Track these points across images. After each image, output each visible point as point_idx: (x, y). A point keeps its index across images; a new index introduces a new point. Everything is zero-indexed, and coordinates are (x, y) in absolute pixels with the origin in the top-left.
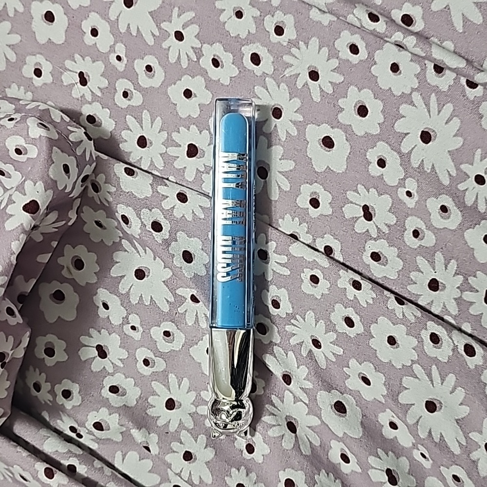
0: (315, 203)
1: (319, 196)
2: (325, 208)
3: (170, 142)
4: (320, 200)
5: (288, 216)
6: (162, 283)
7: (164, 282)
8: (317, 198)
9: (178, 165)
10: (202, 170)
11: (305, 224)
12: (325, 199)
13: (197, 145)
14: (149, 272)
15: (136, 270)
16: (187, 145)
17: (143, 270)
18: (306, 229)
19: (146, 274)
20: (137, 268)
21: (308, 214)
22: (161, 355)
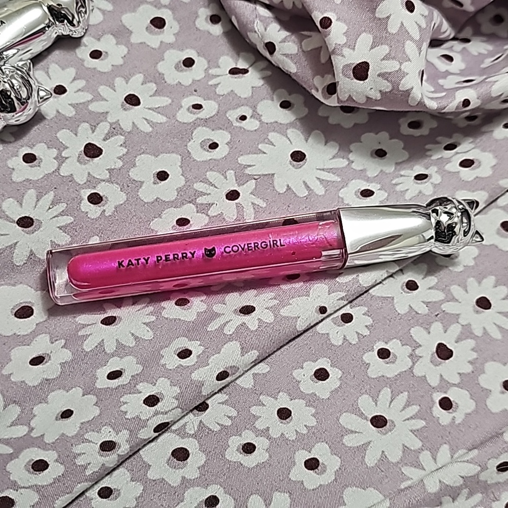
0: (312, 464)
1: (318, 474)
2: (300, 472)
3: (467, 333)
4: (311, 472)
5: (313, 422)
6: (273, 173)
7: (273, 175)
8: (316, 470)
9: (437, 327)
10: (417, 352)
11: (294, 438)
12: (311, 479)
13: (447, 361)
14: (294, 166)
15: (305, 156)
16: (453, 350)
17: (301, 163)
18: (287, 436)
19: (295, 163)
20: (307, 157)
21: (303, 449)
22: (195, 125)
